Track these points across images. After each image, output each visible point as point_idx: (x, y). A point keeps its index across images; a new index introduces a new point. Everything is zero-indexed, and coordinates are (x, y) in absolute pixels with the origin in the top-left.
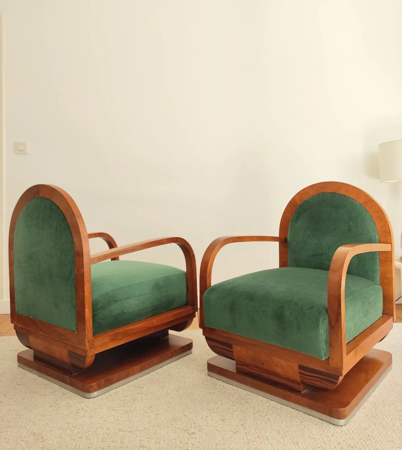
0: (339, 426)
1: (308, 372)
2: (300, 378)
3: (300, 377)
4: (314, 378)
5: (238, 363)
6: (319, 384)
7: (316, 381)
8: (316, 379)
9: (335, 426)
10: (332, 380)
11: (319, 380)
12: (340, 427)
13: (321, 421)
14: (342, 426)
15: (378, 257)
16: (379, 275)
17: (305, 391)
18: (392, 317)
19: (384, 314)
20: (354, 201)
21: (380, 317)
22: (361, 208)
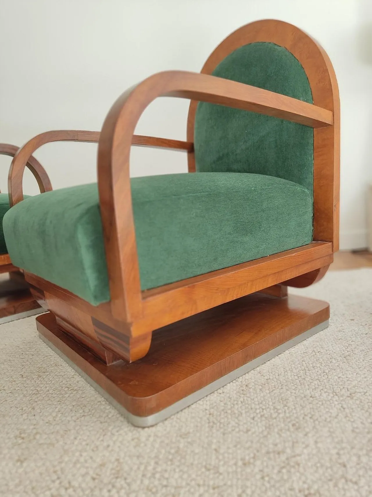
3: (97, 337)
10: (123, 343)
14: (143, 428)
15: (311, 141)
16: (312, 174)
17: (118, 361)
18: (330, 244)
19: (318, 240)
20: (276, 47)
21: (307, 243)
22: (286, 55)
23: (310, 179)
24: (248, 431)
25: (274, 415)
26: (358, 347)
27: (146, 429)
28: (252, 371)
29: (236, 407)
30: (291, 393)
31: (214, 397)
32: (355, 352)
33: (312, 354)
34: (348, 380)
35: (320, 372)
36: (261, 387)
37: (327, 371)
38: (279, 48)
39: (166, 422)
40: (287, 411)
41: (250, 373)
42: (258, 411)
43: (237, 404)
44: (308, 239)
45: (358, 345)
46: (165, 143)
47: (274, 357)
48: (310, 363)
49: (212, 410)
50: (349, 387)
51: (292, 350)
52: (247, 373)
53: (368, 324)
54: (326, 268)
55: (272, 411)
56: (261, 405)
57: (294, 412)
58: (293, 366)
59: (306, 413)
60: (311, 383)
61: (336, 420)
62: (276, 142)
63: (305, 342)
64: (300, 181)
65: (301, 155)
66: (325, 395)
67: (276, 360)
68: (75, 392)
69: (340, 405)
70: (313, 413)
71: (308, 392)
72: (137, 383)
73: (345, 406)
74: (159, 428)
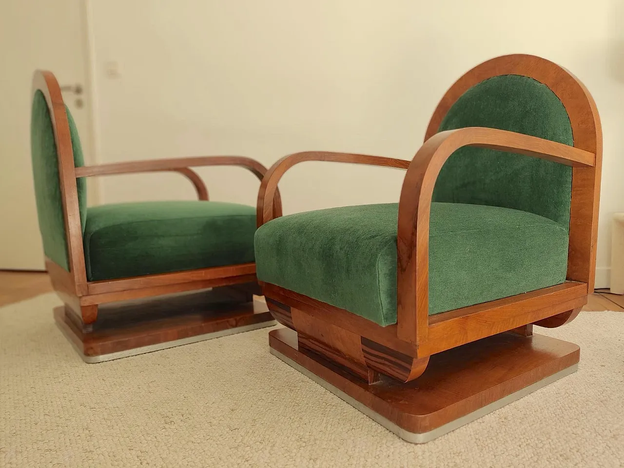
0: (411, 443)
1: (372, 348)
2: (364, 359)
3: (365, 357)
4: (380, 360)
5: (300, 335)
6: (388, 369)
7: (384, 364)
8: (383, 361)
9: (405, 444)
10: (403, 364)
11: (386, 363)
12: (413, 445)
13: (387, 432)
14: (416, 444)
15: (569, 179)
16: (569, 212)
17: (378, 382)
18: (586, 284)
19: (572, 280)
20: (536, 83)
21: (561, 282)
22: (547, 93)
23: (567, 216)
24: (517, 456)
25: (540, 445)
26: (614, 393)
27: (419, 445)
28: (507, 406)
29: (500, 435)
30: (552, 428)
31: (475, 425)
32: (611, 398)
33: (566, 396)
34: (609, 423)
35: (577, 412)
36: (520, 421)
37: (585, 413)
38: (539, 84)
39: (436, 442)
40: (552, 443)
41: (506, 407)
42: (523, 440)
43: (500, 432)
44: (563, 278)
45: (614, 392)
46: (403, 165)
47: (526, 395)
48: (566, 403)
49: (477, 436)
50: (612, 430)
51: (544, 390)
52: (503, 407)
53: (621, 372)
54: (579, 309)
55: (537, 442)
56: (524, 436)
57: (559, 444)
58: (548, 404)
59: (572, 447)
60: (570, 421)
61: (604, 456)
62: (532, 177)
63: (555, 383)
64: (556, 218)
65: (558, 192)
66: (587, 434)
67: (529, 398)
68: (334, 407)
69: (605, 444)
70: (578, 447)
71: (569, 429)
72: (407, 403)
73: (610, 445)
74: (431, 445)
